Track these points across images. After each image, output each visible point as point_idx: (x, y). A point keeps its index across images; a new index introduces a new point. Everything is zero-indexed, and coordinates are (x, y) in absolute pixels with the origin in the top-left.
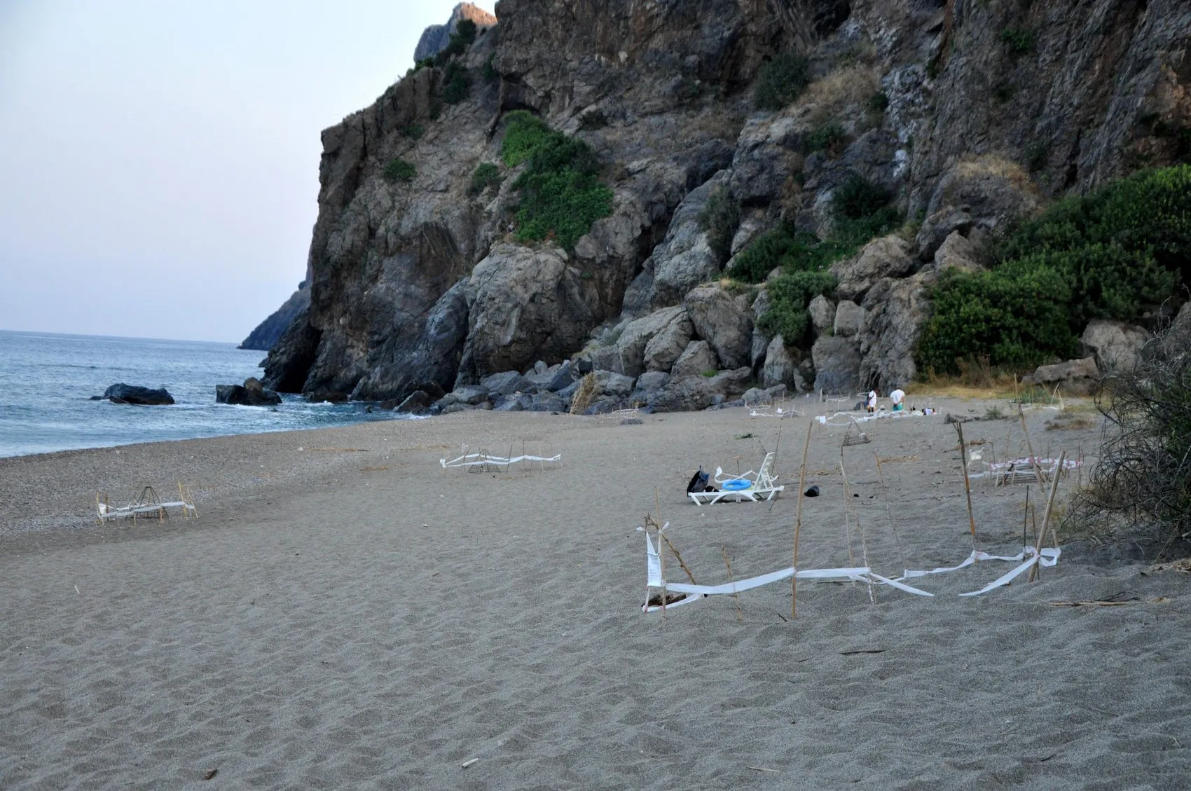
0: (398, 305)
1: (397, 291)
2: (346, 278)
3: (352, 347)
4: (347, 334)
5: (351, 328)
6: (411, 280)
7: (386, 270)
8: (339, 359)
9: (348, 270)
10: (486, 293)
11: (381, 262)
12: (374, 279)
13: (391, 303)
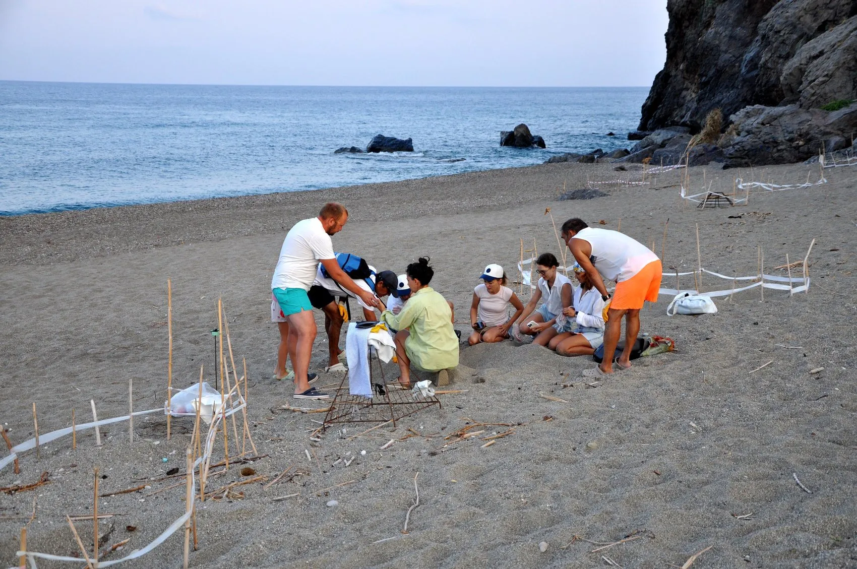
0: (723, 48)
1: (724, 34)
2: (687, 27)
3: (687, 89)
4: (684, 78)
5: (687, 72)
6: (738, 22)
7: (717, 16)
8: (675, 100)
9: (689, 20)
10: (773, 26)
11: (714, 9)
12: (707, 25)
13: (718, 46)
